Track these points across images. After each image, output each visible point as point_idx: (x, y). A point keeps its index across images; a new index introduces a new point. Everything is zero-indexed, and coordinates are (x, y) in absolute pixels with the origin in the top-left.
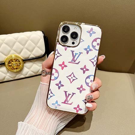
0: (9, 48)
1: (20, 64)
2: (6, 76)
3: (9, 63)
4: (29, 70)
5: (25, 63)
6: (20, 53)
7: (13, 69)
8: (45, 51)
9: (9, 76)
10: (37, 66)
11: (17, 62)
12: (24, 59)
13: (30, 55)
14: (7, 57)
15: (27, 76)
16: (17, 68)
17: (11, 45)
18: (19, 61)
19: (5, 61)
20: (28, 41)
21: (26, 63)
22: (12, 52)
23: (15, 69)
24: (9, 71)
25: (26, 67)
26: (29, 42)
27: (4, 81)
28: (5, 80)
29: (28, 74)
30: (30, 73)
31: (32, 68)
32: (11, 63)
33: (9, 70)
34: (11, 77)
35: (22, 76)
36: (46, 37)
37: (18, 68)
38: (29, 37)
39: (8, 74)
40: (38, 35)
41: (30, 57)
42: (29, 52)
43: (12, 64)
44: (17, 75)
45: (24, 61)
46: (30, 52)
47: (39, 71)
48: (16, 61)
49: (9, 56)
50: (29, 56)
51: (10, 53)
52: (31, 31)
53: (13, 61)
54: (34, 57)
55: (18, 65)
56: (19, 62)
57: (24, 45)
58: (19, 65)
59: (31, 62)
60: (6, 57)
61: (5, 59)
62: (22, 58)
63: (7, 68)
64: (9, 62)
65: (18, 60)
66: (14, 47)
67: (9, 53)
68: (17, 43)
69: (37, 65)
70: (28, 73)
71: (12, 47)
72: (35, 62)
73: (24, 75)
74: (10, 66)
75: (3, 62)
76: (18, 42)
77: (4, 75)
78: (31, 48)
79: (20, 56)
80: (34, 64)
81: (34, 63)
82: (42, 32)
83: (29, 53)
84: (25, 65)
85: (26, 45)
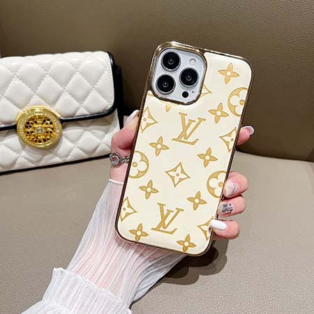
0: (28, 90)
1: (52, 129)
2: (18, 157)
3: (27, 127)
4: (73, 145)
5: (64, 128)
6: (54, 103)
7: (36, 141)
8: (115, 100)
9: (26, 159)
10: (92, 136)
11: (47, 124)
12: (62, 118)
13: (78, 108)
14: (21, 112)
15: (69, 159)
16: (45, 140)
17: (33, 82)
18: (51, 123)
19: (17, 120)
20: (74, 74)
21: (67, 128)
22: (35, 99)
23: (40, 142)
24: (27, 147)
25: (66, 137)
26: (77, 76)
27: (13, 169)
28: (16, 167)
29: (71, 154)
30: (76, 153)
31: (81, 140)
32: (30, 127)
33: (25, 142)
34: (31, 161)
35: (57, 160)
36: (117, 67)
37: (48, 139)
38: (77, 66)
39: (24, 153)
40: (100, 62)
41: (78, 113)
42: (75, 101)
43: (34, 128)
44: (44, 155)
45: (64, 123)
46: (78, 101)
47: (96, 148)
48: (44, 121)
49: (27, 108)
50: (76, 111)
51: (31, 102)
52: (81, 51)
53: (36, 122)
54: (88, 113)
55: (47, 132)
56: (51, 126)
57: (64, 84)
58: (51, 132)
59: (80, 125)
60: (19, 110)
61: (18, 117)
62: (58, 115)
63: (21, 138)
64: (28, 123)
65: (49, 120)
66: (39, 88)
67: (28, 103)
68: (48, 79)
69: (93, 134)
70: (70, 152)
71: (34, 87)
72: (88, 126)
73: (61, 157)
74: (28, 133)
75: (13, 124)
76: (51, 76)
77: (14, 155)
78: (80, 93)
79: (53, 111)
80: (87, 132)
81: (86, 128)
82: (107, 54)
83: (77, 104)
84: (64, 132)
85: (70, 85)
